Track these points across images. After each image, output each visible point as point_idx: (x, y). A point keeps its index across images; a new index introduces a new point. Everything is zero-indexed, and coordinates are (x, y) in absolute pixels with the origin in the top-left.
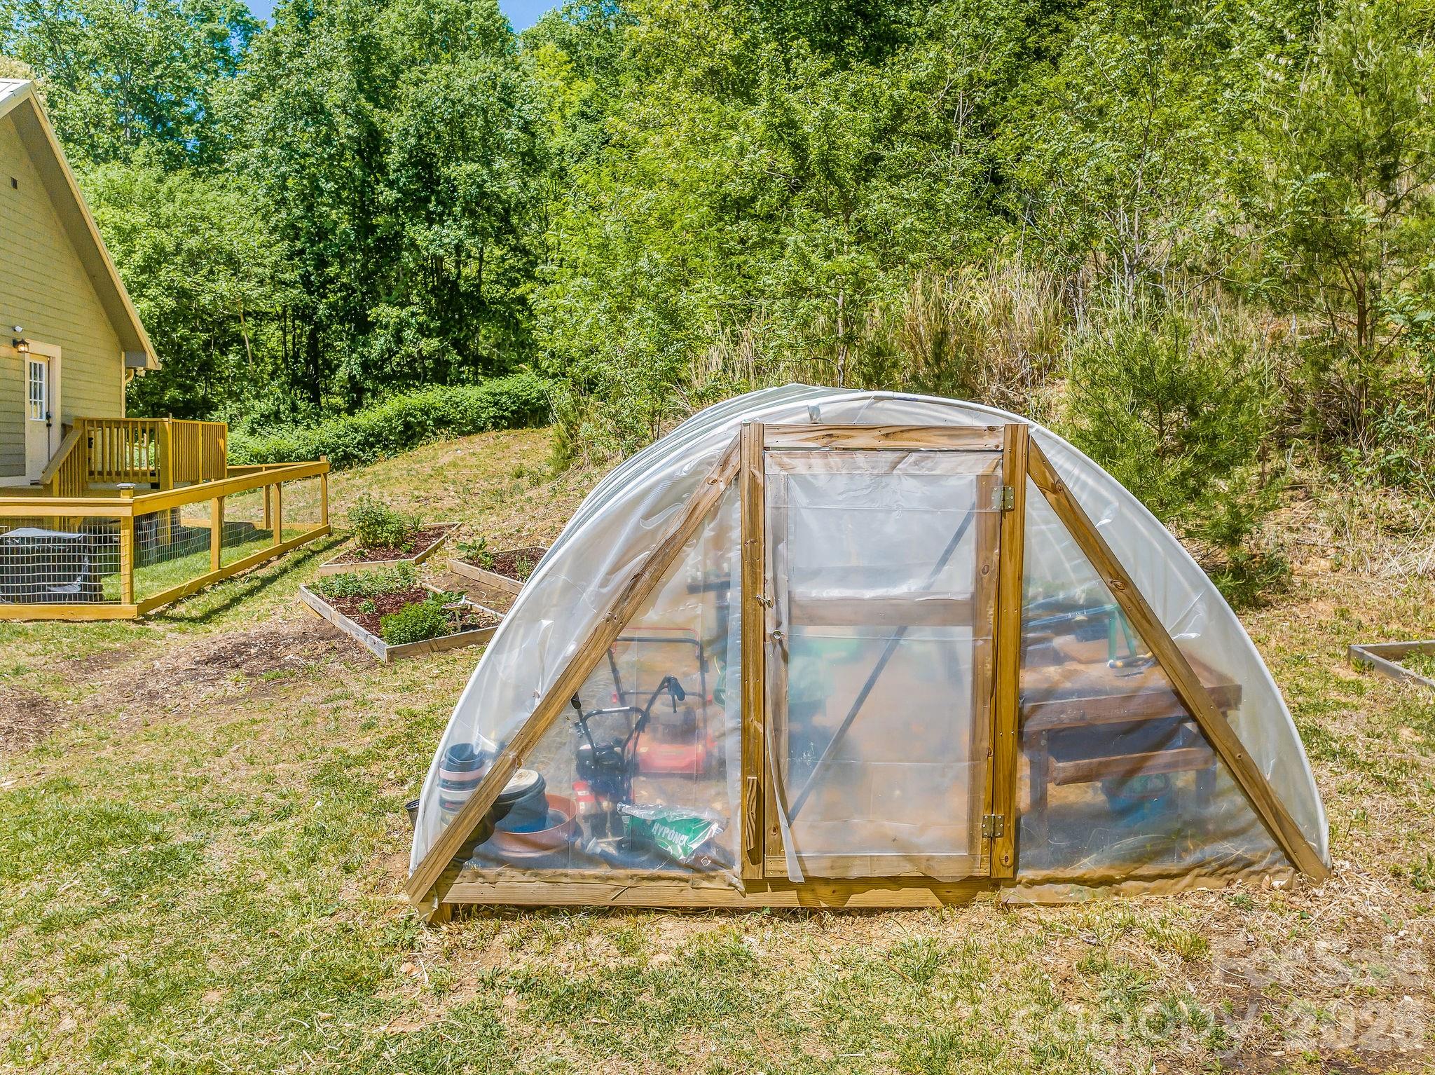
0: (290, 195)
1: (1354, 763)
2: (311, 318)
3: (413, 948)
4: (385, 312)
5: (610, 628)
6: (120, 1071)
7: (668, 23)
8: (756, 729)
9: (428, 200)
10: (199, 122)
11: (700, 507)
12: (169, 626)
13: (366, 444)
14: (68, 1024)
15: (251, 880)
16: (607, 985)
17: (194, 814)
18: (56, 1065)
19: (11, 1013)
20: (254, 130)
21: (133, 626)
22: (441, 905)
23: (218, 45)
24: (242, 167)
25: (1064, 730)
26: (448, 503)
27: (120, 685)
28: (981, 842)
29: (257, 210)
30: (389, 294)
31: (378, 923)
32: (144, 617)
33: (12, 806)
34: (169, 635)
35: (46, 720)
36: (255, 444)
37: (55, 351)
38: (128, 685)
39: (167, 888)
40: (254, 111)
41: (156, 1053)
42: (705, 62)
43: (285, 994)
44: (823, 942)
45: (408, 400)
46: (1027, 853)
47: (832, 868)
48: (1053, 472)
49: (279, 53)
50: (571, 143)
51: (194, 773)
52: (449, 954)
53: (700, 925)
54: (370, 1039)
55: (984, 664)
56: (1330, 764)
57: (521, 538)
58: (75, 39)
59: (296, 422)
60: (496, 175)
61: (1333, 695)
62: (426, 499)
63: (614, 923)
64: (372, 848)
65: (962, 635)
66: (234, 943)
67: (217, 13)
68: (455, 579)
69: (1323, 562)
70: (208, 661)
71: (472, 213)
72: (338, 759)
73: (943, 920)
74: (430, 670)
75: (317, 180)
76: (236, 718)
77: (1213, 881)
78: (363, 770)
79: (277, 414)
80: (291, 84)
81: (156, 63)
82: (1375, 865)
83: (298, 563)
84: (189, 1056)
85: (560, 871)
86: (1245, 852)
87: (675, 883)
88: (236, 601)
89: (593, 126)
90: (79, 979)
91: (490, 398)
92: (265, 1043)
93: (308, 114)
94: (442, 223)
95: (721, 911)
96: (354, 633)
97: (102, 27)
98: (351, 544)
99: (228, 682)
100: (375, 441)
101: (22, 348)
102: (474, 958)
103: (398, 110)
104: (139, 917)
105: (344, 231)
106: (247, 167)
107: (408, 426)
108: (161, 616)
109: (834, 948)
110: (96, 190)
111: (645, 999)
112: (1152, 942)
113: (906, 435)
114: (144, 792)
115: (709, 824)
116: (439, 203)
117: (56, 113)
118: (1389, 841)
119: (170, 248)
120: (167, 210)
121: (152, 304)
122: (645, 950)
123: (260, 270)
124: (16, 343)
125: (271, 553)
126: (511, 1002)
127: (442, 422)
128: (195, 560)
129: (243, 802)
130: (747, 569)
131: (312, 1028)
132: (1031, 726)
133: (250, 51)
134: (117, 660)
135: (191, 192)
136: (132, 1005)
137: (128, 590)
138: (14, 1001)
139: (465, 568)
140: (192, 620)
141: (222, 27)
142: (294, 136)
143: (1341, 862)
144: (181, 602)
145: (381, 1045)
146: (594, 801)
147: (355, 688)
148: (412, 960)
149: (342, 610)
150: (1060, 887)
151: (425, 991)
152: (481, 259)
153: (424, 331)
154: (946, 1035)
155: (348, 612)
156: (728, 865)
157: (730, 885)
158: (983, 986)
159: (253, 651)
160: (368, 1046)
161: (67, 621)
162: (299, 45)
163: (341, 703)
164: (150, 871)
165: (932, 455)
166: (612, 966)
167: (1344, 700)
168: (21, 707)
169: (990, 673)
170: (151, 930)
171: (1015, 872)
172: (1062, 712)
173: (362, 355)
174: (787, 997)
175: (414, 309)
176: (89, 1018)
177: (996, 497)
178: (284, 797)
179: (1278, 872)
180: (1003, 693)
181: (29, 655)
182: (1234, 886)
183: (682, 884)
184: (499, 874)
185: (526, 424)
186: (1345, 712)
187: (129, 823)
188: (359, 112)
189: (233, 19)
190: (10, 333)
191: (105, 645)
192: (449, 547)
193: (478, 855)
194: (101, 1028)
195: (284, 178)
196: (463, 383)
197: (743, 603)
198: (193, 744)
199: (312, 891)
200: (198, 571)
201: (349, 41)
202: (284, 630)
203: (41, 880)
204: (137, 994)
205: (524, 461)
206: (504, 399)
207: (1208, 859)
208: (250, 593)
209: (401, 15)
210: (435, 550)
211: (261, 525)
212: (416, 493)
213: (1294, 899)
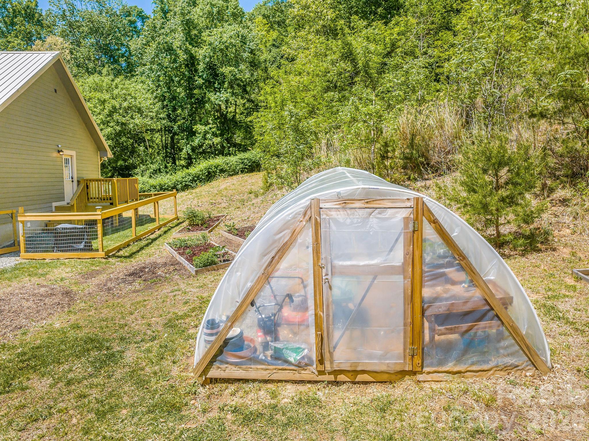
0: (161, 83)
1: (568, 322)
2: (171, 131)
3: (196, 394)
4: (199, 128)
5: (264, 277)
6: (91, 439)
7: (306, 7)
8: (320, 315)
9: (214, 83)
10: (126, 56)
11: (296, 231)
12: (117, 260)
13: (193, 181)
14: (74, 421)
15: (140, 366)
16: (265, 411)
17: (121, 339)
18: (70, 436)
19: (56, 416)
20: (147, 58)
21: (104, 260)
22: (206, 378)
23: (133, 26)
24: (143, 73)
25: (440, 314)
26: (223, 205)
27: (98, 285)
28: (408, 357)
29: (149, 90)
30: (201, 121)
31: (184, 384)
32: (108, 256)
33: (59, 334)
34: (117, 263)
35: (72, 299)
36: (152, 182)
37: (73, 153)
38: (101, 284)
39: (111, 368)
40: (147, 51)
41: (103, 433)
42: (321, 22)
43: (150, 412)
44: (347, 394)
45: (209, 163)
46: (427, 362)
47: (351, 366)
48: (433, 215)
49: (155, 27)
50: (269, 57)
51: (122, 322)
52: (209, 397)
53: (301, 387)
54: (178, 430)
55: (408, 290)
56: (558, 322)
57: (249, 221)
58: (79, 27)
59: (167, 172)
60: (241, 71)
61: (563, 292)
62: (215, 203)
63: (270, 386)
64: (183, 354)
65: (399, 279)
66: (133, 391)
67: (132, 13)
68: (223, 239)
69: (568, 230)
70: (130, 275)
71: (232, 87)
72: (174, 316)
73: (394, 387)
74: (210, 278)
75: (172, 77)
76: (139, 299)
77: (502, 373)
78: (183, 321)
79: (160, 169)
80: (160, 39)
81: (109, 35)
82: (570, 366)
83: (165, 232)
84: (115, 435)
85: (249, 366)
86: (516, 361)
87: (291, 371)
88: (142, 248)
89: (278, 50)
90: (79, 403)
91: (240, 161)
92: (141, 430)
93: (167, 51)
94: (220, 92)
95: (309, 382)
96: (184, 263)
97: (88, 22)
98: (185, 224)
99: (137, 284)
100: (197, 180)
101: (61, 153)
102: (217, 398)
103: (201, 47)
104: (100, 380)
105: (183, 97)
106: (144, 73)
107: (209, 173)
108: (114, 256)
109: (351, 397)
110: (89, 86)
111: (278, 417)
112: (474, 398)
113: (375, 202)
114: (104, 330)
115: (304, 349)
116: (219, 84)
117: (73, 56)
118: (578, 356)
119: (118, 106)
120: (116, 92)
121: (112, 129)
122: (280, 397)
123: (151, 114)
124: (59, 152)
125: (155, 228)
126: (229, 416)
127: (222, 171)
128: (127, 232)
129: (139, 334)
130: (315, 254)
131: (158, 426)
132: (427, 313)
133: (145, 27)
134: (98, 274)
135: (124, 84)
136: (96, 414)
137: (101, 247)
138: (57, 412)
139: (227, 235)
140: (125, 257)
141: (134, 18)
142: (162, 60)
143: (557, 365)
144: (121, 250)
145: (182, 433)
146: (264, 337)
147: (182, 286)
148: (195, 399)
149: (179, 253)
150: (440, 374)
151: (199, 411)
152: (236, 105)
153: (215, 135)
154: (389, 434)
155: (181, 254)
156: (311, 365)
157: (312, 372)
158: (406, 414)
159: (147, 270)
160: (177, 432)
161: (80, 259)
162: (163, 24)
163: (177, 293)
164: (105, 361)
165: (385, 209)
166: (267, 403)
167: (567, 294)
168: (63, 294)
169: (410, 293)
170: (104, 385)
171: (422, 369)
172: (440, 308)
173: (191, 145)
174: (331, 417)
175: (210, 126)
176: (82, 419)
177: (411, 226)
178: (154, 332)
179: (529, 369)
180: (416, 301)
181: (66, 273)
182: (511, 375)
183: (294, 372)
184: (227, 367)
185: (254, 171)
186: (567, 299)
187: (98, 342)
188: (186, 49)
189: (138, 15)
190: (56, 148)
191: (93, 268)
192: (222, 225)
193: (218, 360)
194: (85, 423)
195: (159, 76)
196: (230, 155)
197: (314, 267)
198: (123, 309)
199: (161, 371)
200: (127, 237)
201: (182, 21)
202: (159, 261)
203: (67, 364)
204: (98, 410)
205: (253, 187)
206: (246, 161)
207: (500, 364)
208: (147, 245)
209: (201, 9)
210: (216, 226)
211: (153, 216)
212: (211, 201)
213: (535, 380)
